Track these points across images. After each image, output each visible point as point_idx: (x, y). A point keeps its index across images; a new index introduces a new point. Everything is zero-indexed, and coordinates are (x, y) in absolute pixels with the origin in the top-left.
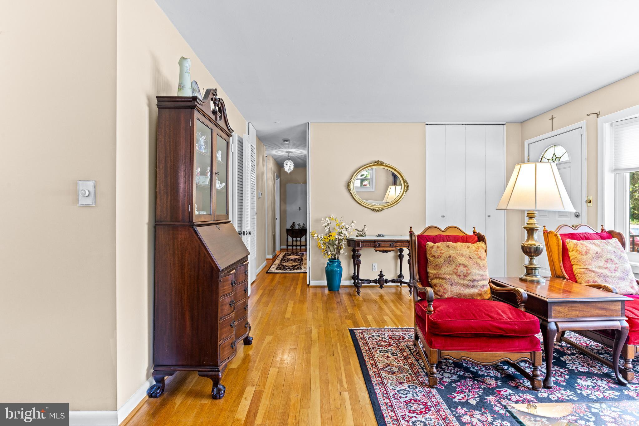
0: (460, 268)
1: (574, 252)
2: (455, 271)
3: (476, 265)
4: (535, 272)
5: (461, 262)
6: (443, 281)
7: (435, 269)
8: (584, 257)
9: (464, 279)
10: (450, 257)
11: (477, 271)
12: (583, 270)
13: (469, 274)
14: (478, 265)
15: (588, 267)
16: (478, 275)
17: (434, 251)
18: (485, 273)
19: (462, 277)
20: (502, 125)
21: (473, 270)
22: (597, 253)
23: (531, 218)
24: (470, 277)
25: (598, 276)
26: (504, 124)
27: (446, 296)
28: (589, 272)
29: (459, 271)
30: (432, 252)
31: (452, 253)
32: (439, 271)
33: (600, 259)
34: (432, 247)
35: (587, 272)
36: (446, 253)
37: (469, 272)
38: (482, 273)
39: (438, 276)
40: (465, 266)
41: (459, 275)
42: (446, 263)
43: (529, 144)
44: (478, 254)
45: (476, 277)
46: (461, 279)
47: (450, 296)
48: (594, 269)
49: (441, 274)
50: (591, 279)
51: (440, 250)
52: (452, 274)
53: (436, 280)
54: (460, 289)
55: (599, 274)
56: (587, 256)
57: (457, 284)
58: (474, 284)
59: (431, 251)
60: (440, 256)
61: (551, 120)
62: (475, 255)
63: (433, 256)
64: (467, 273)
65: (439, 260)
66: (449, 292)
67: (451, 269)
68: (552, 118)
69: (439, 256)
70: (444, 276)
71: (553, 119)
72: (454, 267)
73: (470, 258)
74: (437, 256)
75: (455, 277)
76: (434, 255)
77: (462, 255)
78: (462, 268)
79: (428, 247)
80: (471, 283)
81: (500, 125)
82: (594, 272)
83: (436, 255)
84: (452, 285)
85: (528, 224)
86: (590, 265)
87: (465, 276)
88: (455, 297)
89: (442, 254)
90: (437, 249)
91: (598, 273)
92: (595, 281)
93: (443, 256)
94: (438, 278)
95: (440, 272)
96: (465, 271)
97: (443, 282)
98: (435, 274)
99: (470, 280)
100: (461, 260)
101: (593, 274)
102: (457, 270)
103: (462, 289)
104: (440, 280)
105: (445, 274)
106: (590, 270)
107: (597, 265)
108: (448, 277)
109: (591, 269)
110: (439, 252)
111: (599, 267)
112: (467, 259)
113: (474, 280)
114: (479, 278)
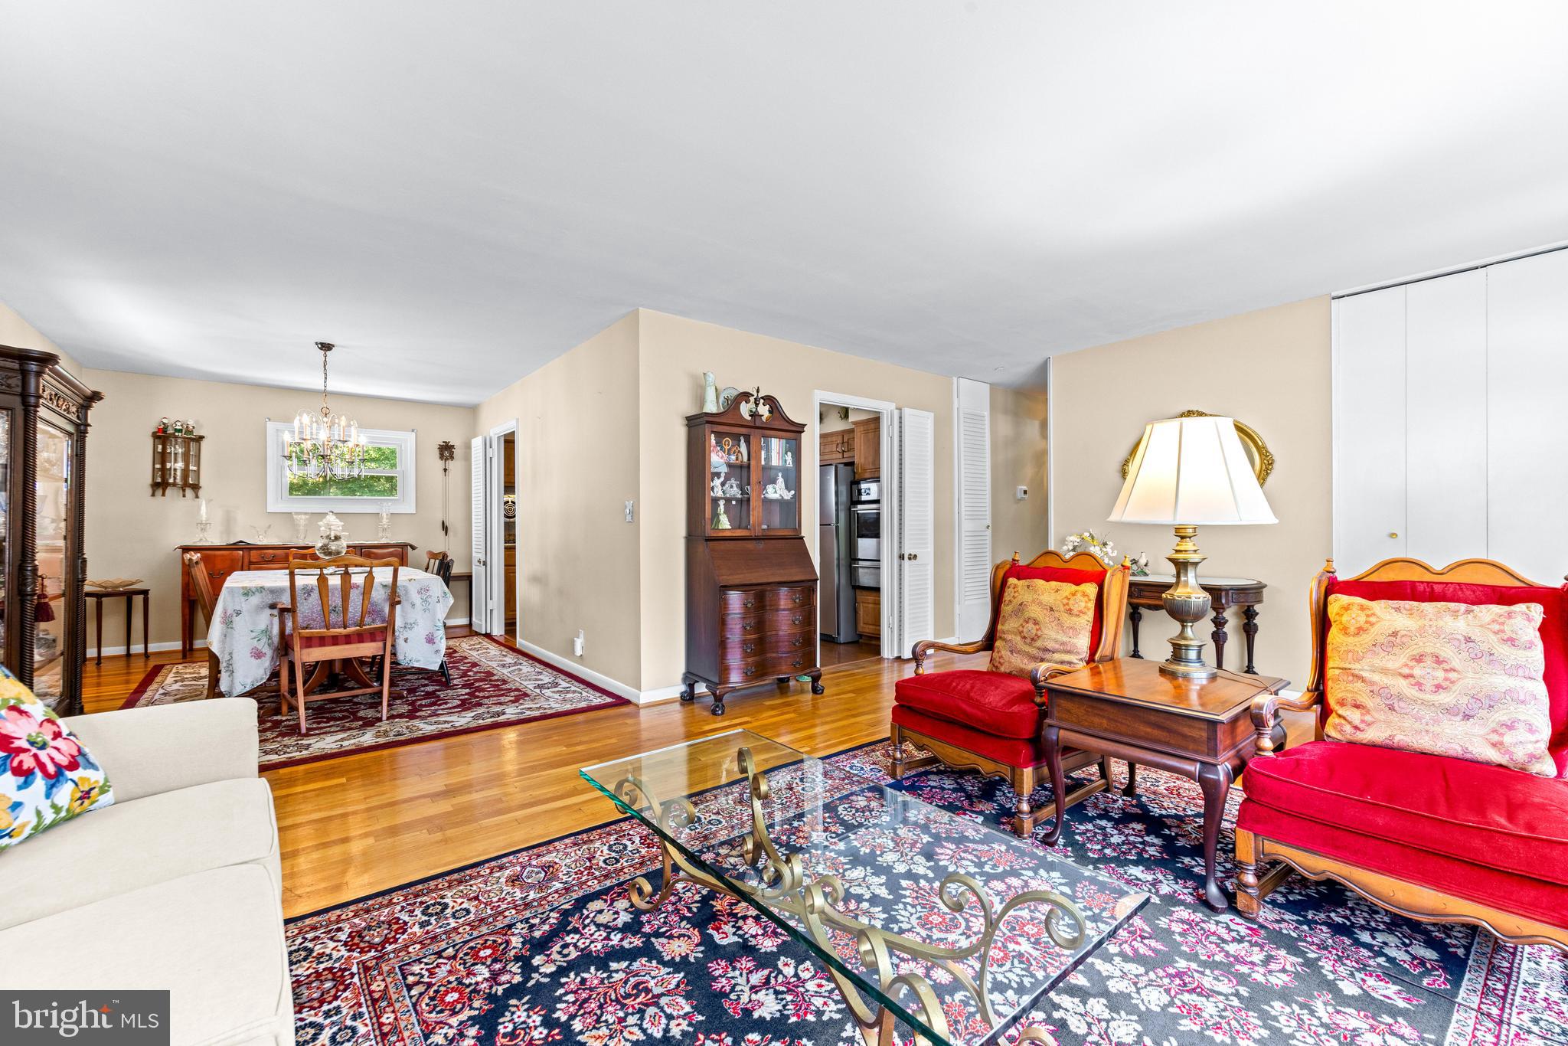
2: (1021, 629)
3: (1056, 622)
4: (1186, 654)
8: (1350, 640)
9: (1030, 645)
10: (1021, 604)
11: (1053, 634)
13: (1039, 637)
14: (1061, 625)
15: (1349, 666)
16: (1056, 641)
18: (1072, 640)
19: (1029, 641)
21: (1046, 631)
22: (1395, 634)
24: (1039, 643)
25: (1372, 692)
27: (1002, 669)
28: (1351, 678)
29: (1025, 630)
32: (1002, 627)
33: (1396, 650)
35: (1345, 678)
37: (1039, 633)
38: (1065, 639)
41: (1025, 637)
42: (1013, 614)
44: (1067, 604)
45: (1050, 645)
47: (1008, 671)
48: (1365, 674)
49: (1003, 632)
50: (1349, 695)
52: (1016, 634)
54: (1022, 662)
55: (1376, 689)
56: (1357, 639)
57: (1019, 652)
58: (1044, 657)
62: (1062, 606)
64: (1036, 635)
65: (1007, 608)
66: (1007, 664)
67: (1016, 625)
70: (1005, 636)
72: (1021, 621)
73: (1052, 610)
75: (1018, 638)
77: (1040, 604)
78: (1030, 626)
80: (1041, 654)
82: (1363, 680)
86: (1358, 660)
87: (1033, 639)
88: (1014, 672)
91: (1372, 683)
92: (1358, 703)
96: (1034, 632)
99: (1040, 649)
100: (1035, 611)
101: (1359, 685)
102: (1024, 627)
103: (1024, 660)
104: (1001, 642)
106: (1354, 675)
107: (1378, 662)
108: (1009, 637)
109: (1356, 672)
111: (1385, 671)
112: (1045, 611)
113: (1046, 650)
114: (1057, 646)
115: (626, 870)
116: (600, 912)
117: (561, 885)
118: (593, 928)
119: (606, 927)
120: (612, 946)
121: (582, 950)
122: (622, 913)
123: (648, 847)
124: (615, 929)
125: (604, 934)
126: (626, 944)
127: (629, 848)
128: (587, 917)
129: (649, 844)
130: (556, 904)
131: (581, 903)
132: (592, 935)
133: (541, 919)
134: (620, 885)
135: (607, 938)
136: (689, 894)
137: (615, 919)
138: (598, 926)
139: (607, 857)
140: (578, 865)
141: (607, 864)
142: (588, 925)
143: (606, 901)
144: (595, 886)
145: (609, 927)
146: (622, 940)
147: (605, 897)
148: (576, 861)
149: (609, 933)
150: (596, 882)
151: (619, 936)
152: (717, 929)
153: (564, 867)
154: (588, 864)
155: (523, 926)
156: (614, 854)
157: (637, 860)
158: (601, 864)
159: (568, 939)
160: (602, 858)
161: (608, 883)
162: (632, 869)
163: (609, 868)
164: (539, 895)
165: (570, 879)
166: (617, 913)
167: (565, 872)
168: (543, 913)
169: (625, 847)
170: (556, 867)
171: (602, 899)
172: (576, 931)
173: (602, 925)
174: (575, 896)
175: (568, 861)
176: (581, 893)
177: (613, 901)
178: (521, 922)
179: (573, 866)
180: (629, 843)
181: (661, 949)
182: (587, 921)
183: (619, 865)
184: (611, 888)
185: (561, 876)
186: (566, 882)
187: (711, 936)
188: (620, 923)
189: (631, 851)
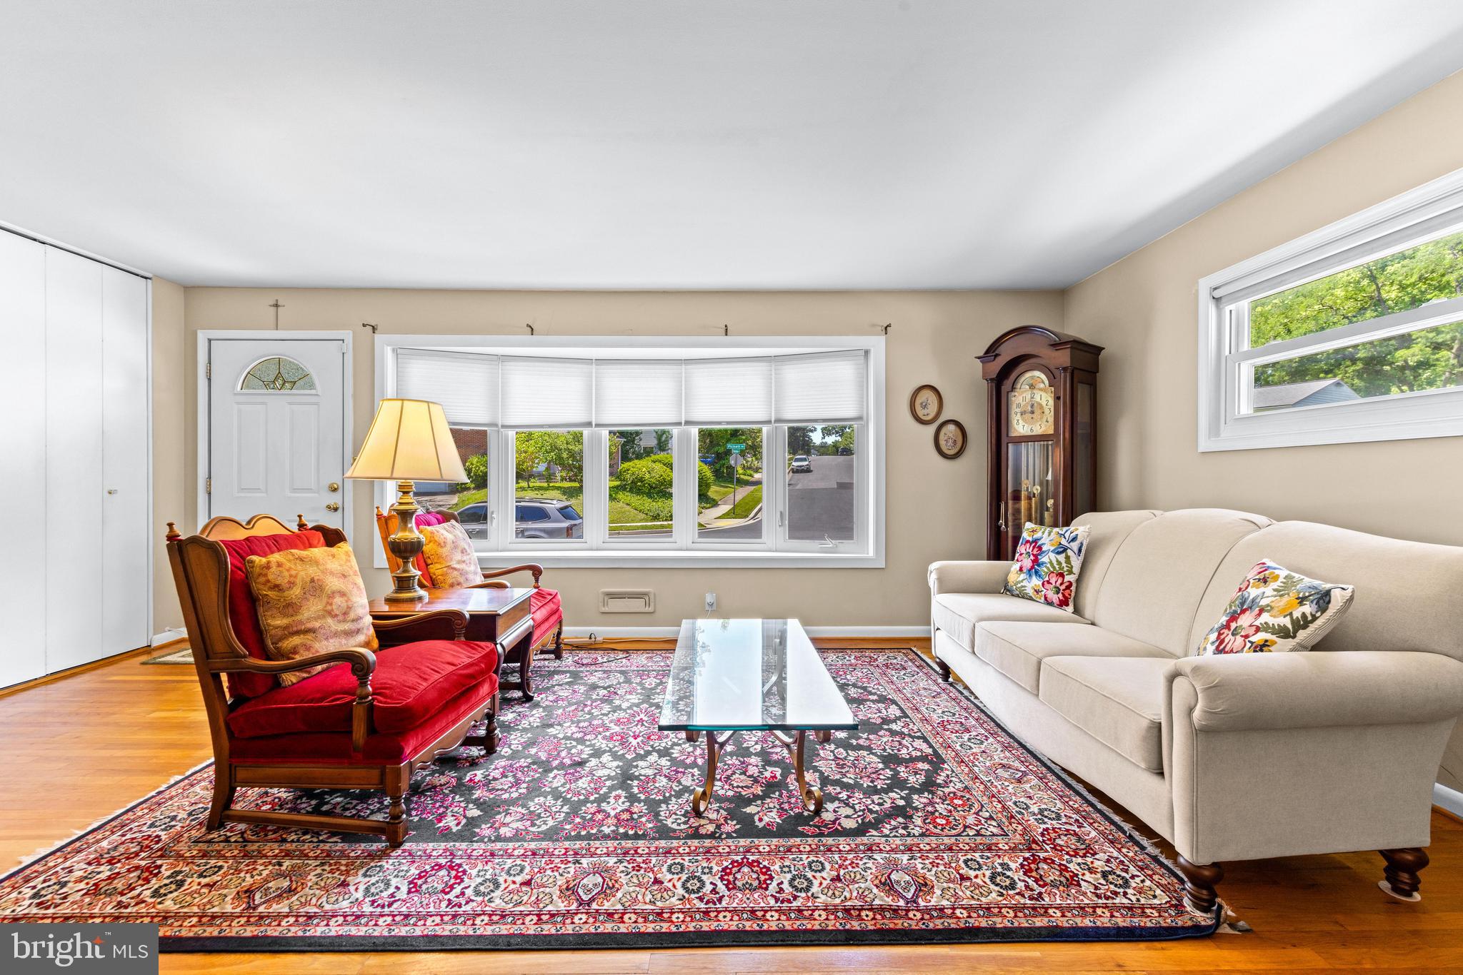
0: (335, 600)
1: (431, 544)
2: (329, 608)
5: (334, 588)
6: (310, 636)
7: (285, 615)
8: (444, 549)
9: (344, 621)
10: (312, 581)
11: (358, 601)
12: (445, 569)
13: (351, 608)
14: (357, 588)
15: (450, 564)
16: (360, 606)
17: (273, 573)
19: (341, 618)
20: (142, 277)
21: (354, 599)
22: (453, 542)
23: (405, 493)
24: (352, 615)
26: (150, 279)
29: (334, 607)
30: (271, 577)
31: (312, 571)
32: (295, 618)
33: (457, 550)
34: (268, 566)
36: (303, 573)
37: (350, 604)
39: (295, 629)
40: (343, 594)
41: (336, 616)
42: (308, 596)
43: (210, 340)
44: (351, 566)
45: (360, 612)
46: (339, 622)
49: (301, 622)
50: (454, 580)
51: (288, 570)
52: (324, 617)
53: (291, 639)
54: (341, 644)
57: (335, 635)
58: (359, 627)
59: (266, 575)
60: (292, 584)
61: (274, 309)
62: (350, 569)
63: (276, 587)
64: (347, 607)
65: (292, 592)
67: (320, 607)
68: (276, 306)
69: (289, 582)
70: (309, 625)
71: (279, 309)
72: (325, 600)
73: (344, 576)
74: (285, 585)
75: (330, 620)
76: (278, 582)
77: (331, 574)
78: (338, 600)
79: (253, 567)
81: (138, 275)
83: (283, 581)
84: (327, 639)
85: (401, 504)
87: (345, 614)
89: (296, 577)
90: (281, 569)
91: (459, 570)
93: (298, 581)
94: (298, 633)
95: (299, 617)
96: (344, 605)
97: (310, 638)
98: (286, 628)
99: (353, 621)
100: (332, 583)
101: (455, 572)
102: (331, 604)
103: (344, 641)
104: (302, 636)
105: (309, 620)
106: (452, 568)
107: (457, 559)
108: (317, 624)
110: (286, 574)
111: (459, 562)
115: (808, 848)
116: (847, 817)
117: (876, 856)
118: (857, 807)
119: (847, 805)
120: (848, 791)
121: (869, 798)
122: (831, 810)
123: (768, 869)
124: (840, 800)
125: (850, 800)
126: (838, 789)
127: (789, 876)
128: (859, 816)
129: (764, 874)
130: (883, 839)
131: (861, 830)
132: (860, 803)
133: (897, 832)
134: (821, 835)
135: (849, 797)
136: (771, 805)
137: (838, 808)
138: (853, 807)
139: (818, 875)
140: (853, 875)
141: (822, 864)
142: (860, 811)
143: (839, 824)
144: (844, 844)
145: (845, 803)
146: (840, 793)
147: (839, 828)
148: (854, 882)
149: (847, 800)
150: (841, 847)
151: (840, 796)
152: (775, 777)
153: (869, 878)
154: (842, 872)
155: (913, 831)
156: (809, 875)
157: (791, 857)
158: (828, 866)
159: (877, 808)
160: (824, 874)
161: (830, 841)
162: (802, 849)
163: (822, 859)
164: (898, 856)
165: (865, 861)
166: (835, 811)
167: (869, 871)
168: (895, 836)
169: (791, 882)
170: (877, 882)
171: (842, 827)
172: (871, 811)
173: (850, 807)
174: (865, 840)
175: (863, 886)
176: (859, 840)
177: (834, 822)
178: (914, 836)
179: (858, 876)
180: (786, 886)
181: (817, 780)
182: (861, 813)
183: (812, 858)
184: (829, 835)
185: (874, 867)
186: (870, 858)
187: (781, 775)
188: (836, 804)
189: (790, 871)
